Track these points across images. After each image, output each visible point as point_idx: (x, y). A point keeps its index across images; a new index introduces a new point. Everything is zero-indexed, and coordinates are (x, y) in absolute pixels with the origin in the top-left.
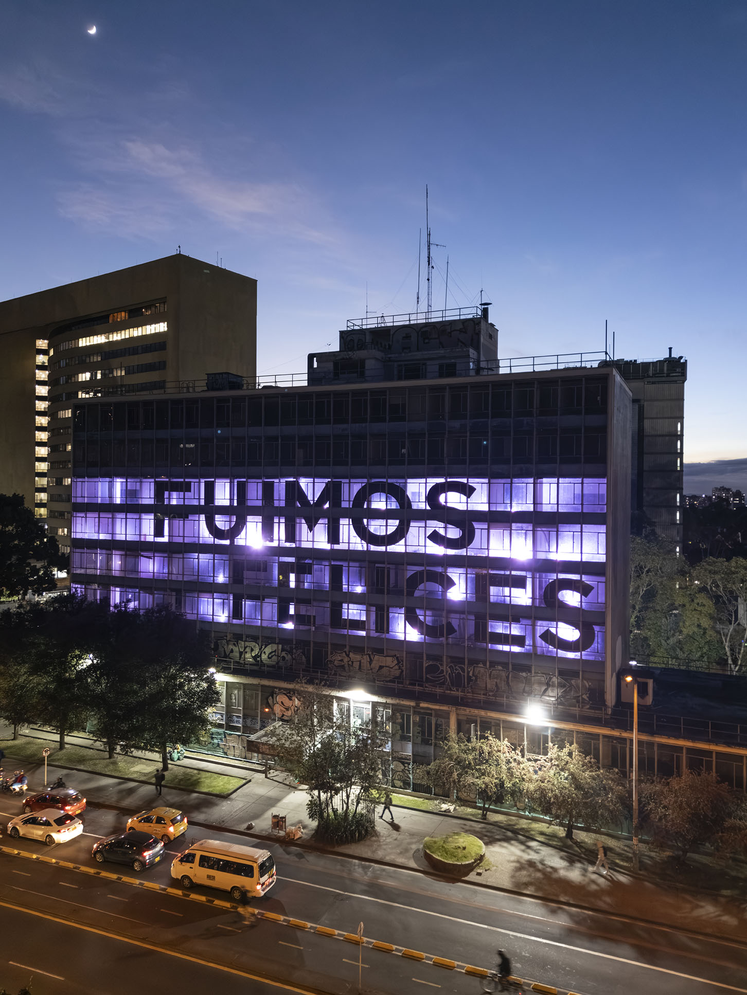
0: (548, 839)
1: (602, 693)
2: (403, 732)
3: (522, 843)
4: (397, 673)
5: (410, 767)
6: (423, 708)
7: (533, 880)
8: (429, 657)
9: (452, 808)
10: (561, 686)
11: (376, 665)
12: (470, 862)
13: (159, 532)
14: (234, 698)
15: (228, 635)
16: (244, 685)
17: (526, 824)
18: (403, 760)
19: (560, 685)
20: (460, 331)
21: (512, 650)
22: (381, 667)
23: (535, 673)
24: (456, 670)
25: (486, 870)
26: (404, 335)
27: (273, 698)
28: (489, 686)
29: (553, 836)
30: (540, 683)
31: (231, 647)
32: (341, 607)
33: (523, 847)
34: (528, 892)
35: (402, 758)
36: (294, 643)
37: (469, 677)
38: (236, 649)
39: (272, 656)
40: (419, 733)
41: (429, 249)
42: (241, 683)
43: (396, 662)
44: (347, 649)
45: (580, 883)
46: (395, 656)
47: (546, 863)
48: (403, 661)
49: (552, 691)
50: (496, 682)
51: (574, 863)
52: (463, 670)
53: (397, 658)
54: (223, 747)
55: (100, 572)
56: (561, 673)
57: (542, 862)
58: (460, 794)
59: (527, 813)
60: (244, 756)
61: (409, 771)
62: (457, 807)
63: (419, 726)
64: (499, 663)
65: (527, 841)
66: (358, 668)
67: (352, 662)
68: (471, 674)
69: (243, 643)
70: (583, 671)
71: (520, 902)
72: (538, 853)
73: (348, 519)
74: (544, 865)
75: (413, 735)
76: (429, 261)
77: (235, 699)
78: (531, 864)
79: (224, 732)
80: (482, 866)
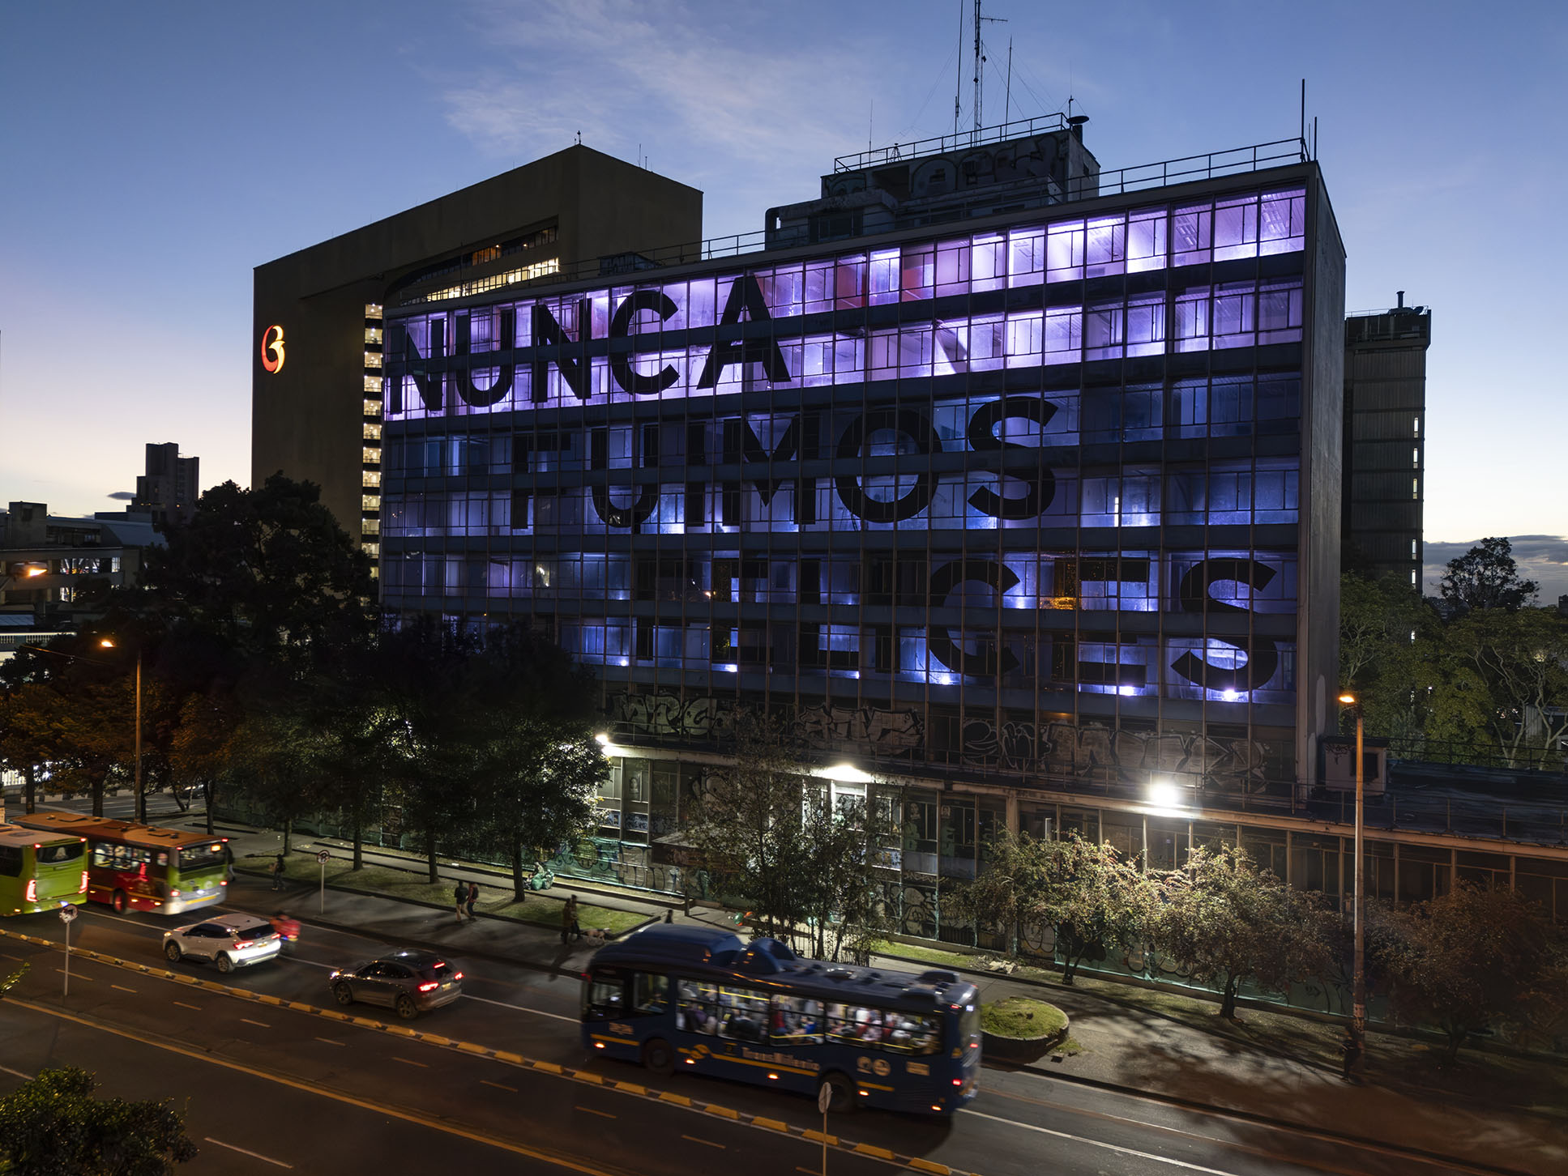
0: (1188, 1017)
1: (1290, 763)
2: (922, 835)
3: (1138, 1021)
4: (913, 741)
5: (935, 897)
6: (959, 793)
7: (1159, 1074)
8: (971, 712)
9: (1010, 968)
10: (1213, 755)
11: (875, 728)
12: (1041, 1038)
13: (519, 521)
14: (635, 785)
15: (629, 686)
16: (653, 762)
17: (1145, 994)
18: (922, 886)
19: (1212, 752)
20: (1032, 156)
21: (1121, 693)
22: (885, 732)
23: (1163, 732)
24: (1019, 731)
25: (1070, 1055)
26: (934, 173)
27: (700, 784)
28: (1077, 758)
29: (1198, 1013)
30: (1173, 750)
31: (633, 706)
32: (818, 630)
33: (1138, 1027)
34: (1149, 1090)
35: (920, 882)
36: (738, 695)
37: (1042, 745)
38: (641, 709)
39: (701, 719)
40: (950, 837)
41: (978, 28)
42: (648, 760)
43: (911, 722)
44: (826, 704)
45: (1250, 1081)
46: (910, 710)
47: (1183, 1049)
48: (923, 720)
49: (1196, 763)
50: (1091, 751)
51: (1239, 1053)
52: (1031, 731)
53: (914, 715)
54: (617, 868)
55: (427, 591)
56: (1212, 730)
57: (1176, 1048)
58: (1024, 944)
59: (1147, 977)
60: (651, 882)
61: (933, 905)
62: (1019, 967)
63: (951, 826)
64: (1096, 718)
65: (1146, 1018)
66: (845, 734)
67: (836, 725)
68: (1045, 738)
69: (653, 698)
70: (1252, 725)
71: (1135, 1104)
72: (1165, 1036)
73: (829, 479)
74: (1181, 1052)
75: (940, 841)
76: (977, 49)
77: (638, 786)
78: (1155, 1049)
79: (619, 843)
80: (1063, 1048)
